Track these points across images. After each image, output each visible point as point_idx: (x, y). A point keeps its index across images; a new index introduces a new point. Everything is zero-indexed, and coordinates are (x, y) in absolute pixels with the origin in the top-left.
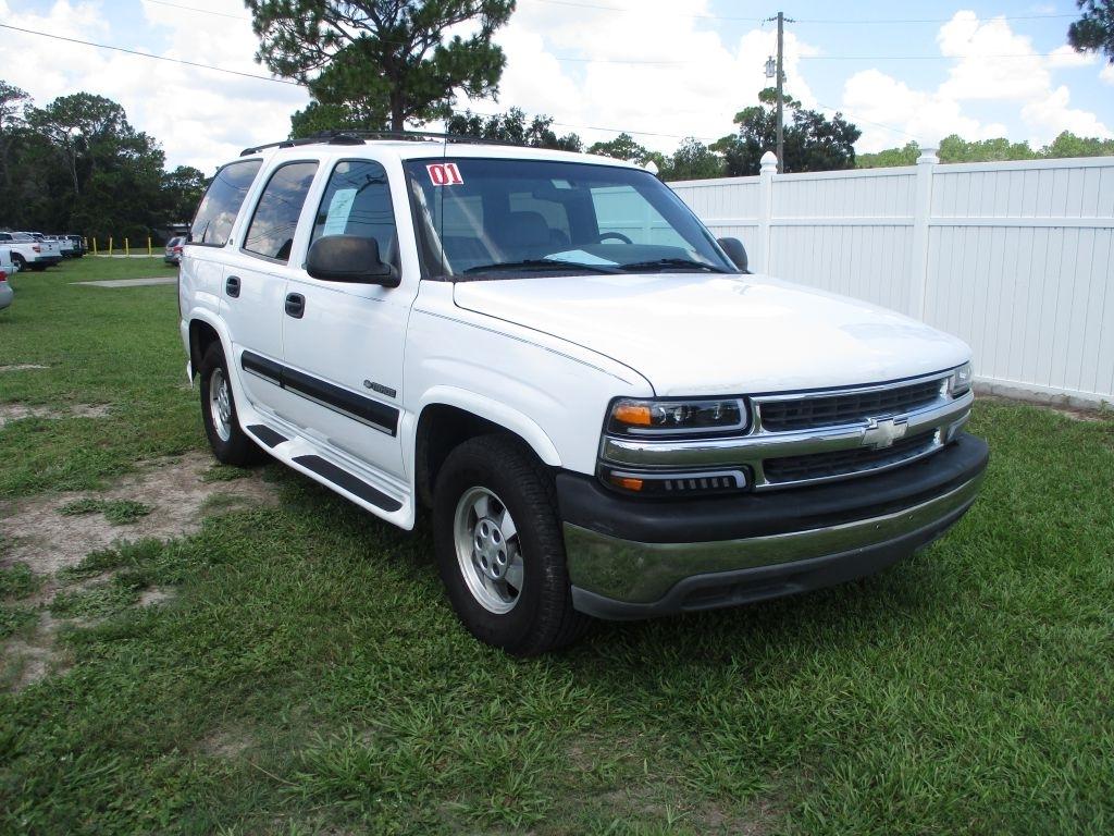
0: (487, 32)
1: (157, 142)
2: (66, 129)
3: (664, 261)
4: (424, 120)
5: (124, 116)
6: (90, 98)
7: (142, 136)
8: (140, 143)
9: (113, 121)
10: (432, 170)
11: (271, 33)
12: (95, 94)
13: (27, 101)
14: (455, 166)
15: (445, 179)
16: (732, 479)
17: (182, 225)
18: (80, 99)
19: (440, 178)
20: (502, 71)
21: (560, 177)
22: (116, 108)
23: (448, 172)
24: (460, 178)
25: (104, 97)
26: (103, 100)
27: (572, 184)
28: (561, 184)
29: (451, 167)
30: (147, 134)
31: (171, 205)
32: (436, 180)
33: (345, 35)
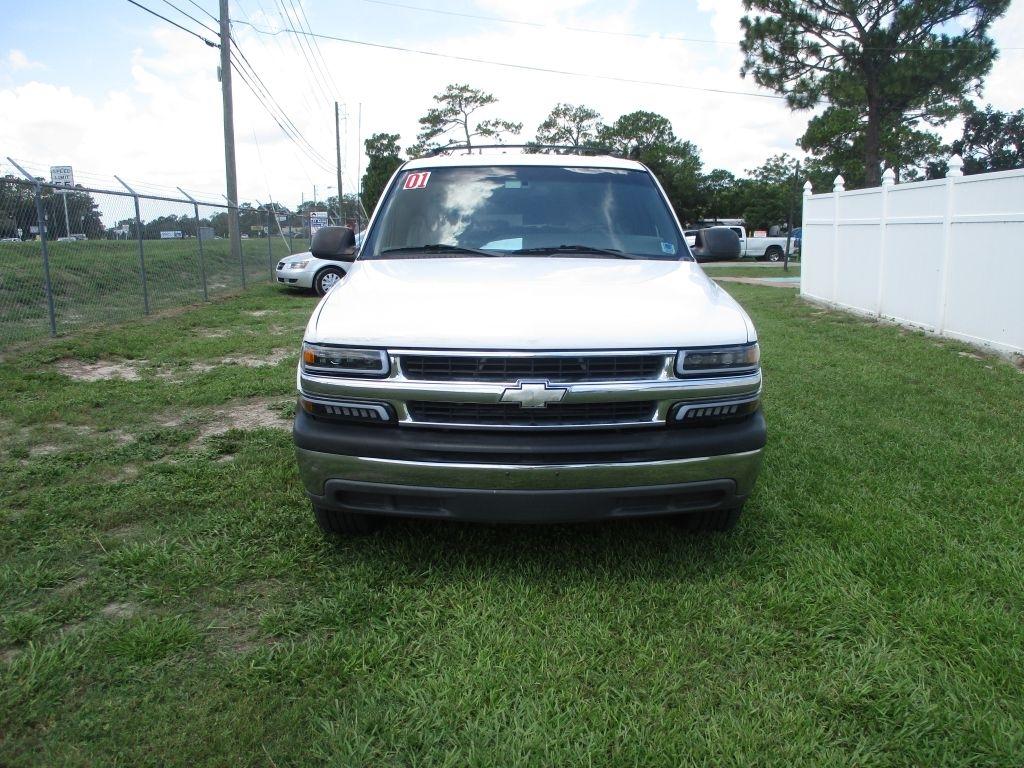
0: (981, 26)
1: (698, 149)
2: (626, 141)
4: (944, 118)
5: (670, 128)
6: (646, 115)
7: (687, 145)
8: (684, 150)
9: (662, 133)
11: (755, 50)
12: (649, 112)
13: (598, 120)
16: (376, 413)
17: (711, 220)
18: (638, 116)
20: (991, 65)
22: (664, 121)
25: (657, 114)
26: (656, 116)
30: (691, 143)
31: (704, 204)
33: (829, 44)
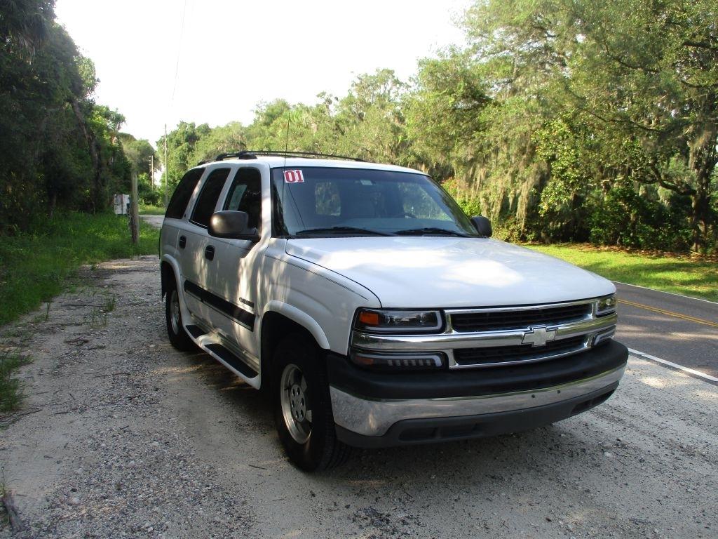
3: (426, 229)
10: (287, 174)
14: (301, 172)
15: (294, 179)
16: (432, 360)
19: (291, 179)
21: (366, 178)
23: (296, 175)
24: (302, 179)
27: (373, 182)
28: (367, 183)
29: (298, 172)
32: (288, 179)
